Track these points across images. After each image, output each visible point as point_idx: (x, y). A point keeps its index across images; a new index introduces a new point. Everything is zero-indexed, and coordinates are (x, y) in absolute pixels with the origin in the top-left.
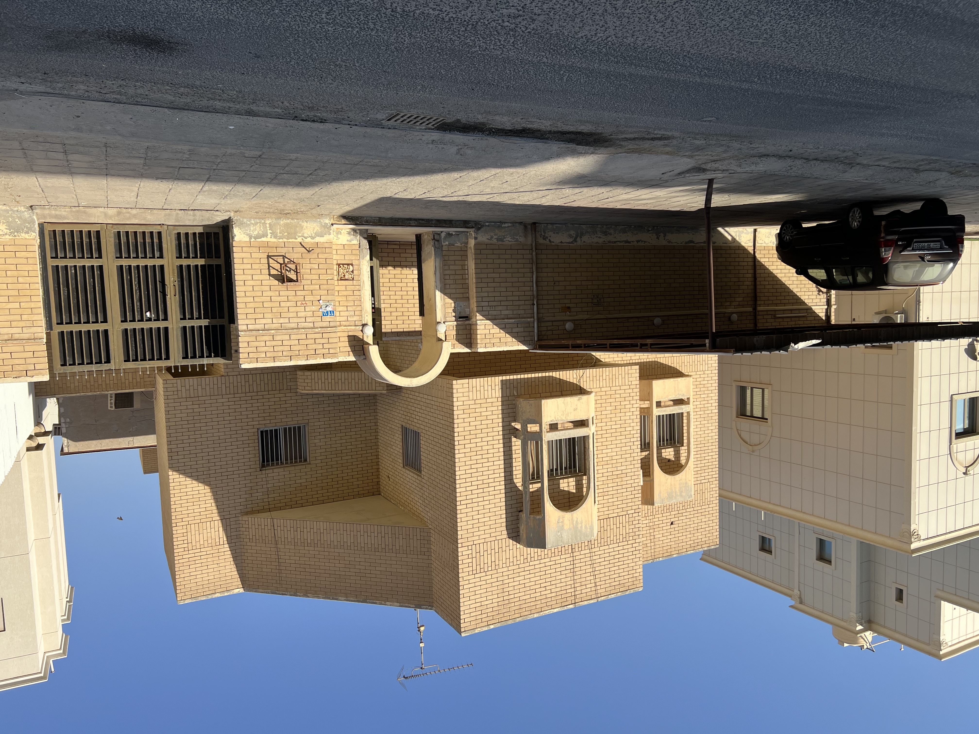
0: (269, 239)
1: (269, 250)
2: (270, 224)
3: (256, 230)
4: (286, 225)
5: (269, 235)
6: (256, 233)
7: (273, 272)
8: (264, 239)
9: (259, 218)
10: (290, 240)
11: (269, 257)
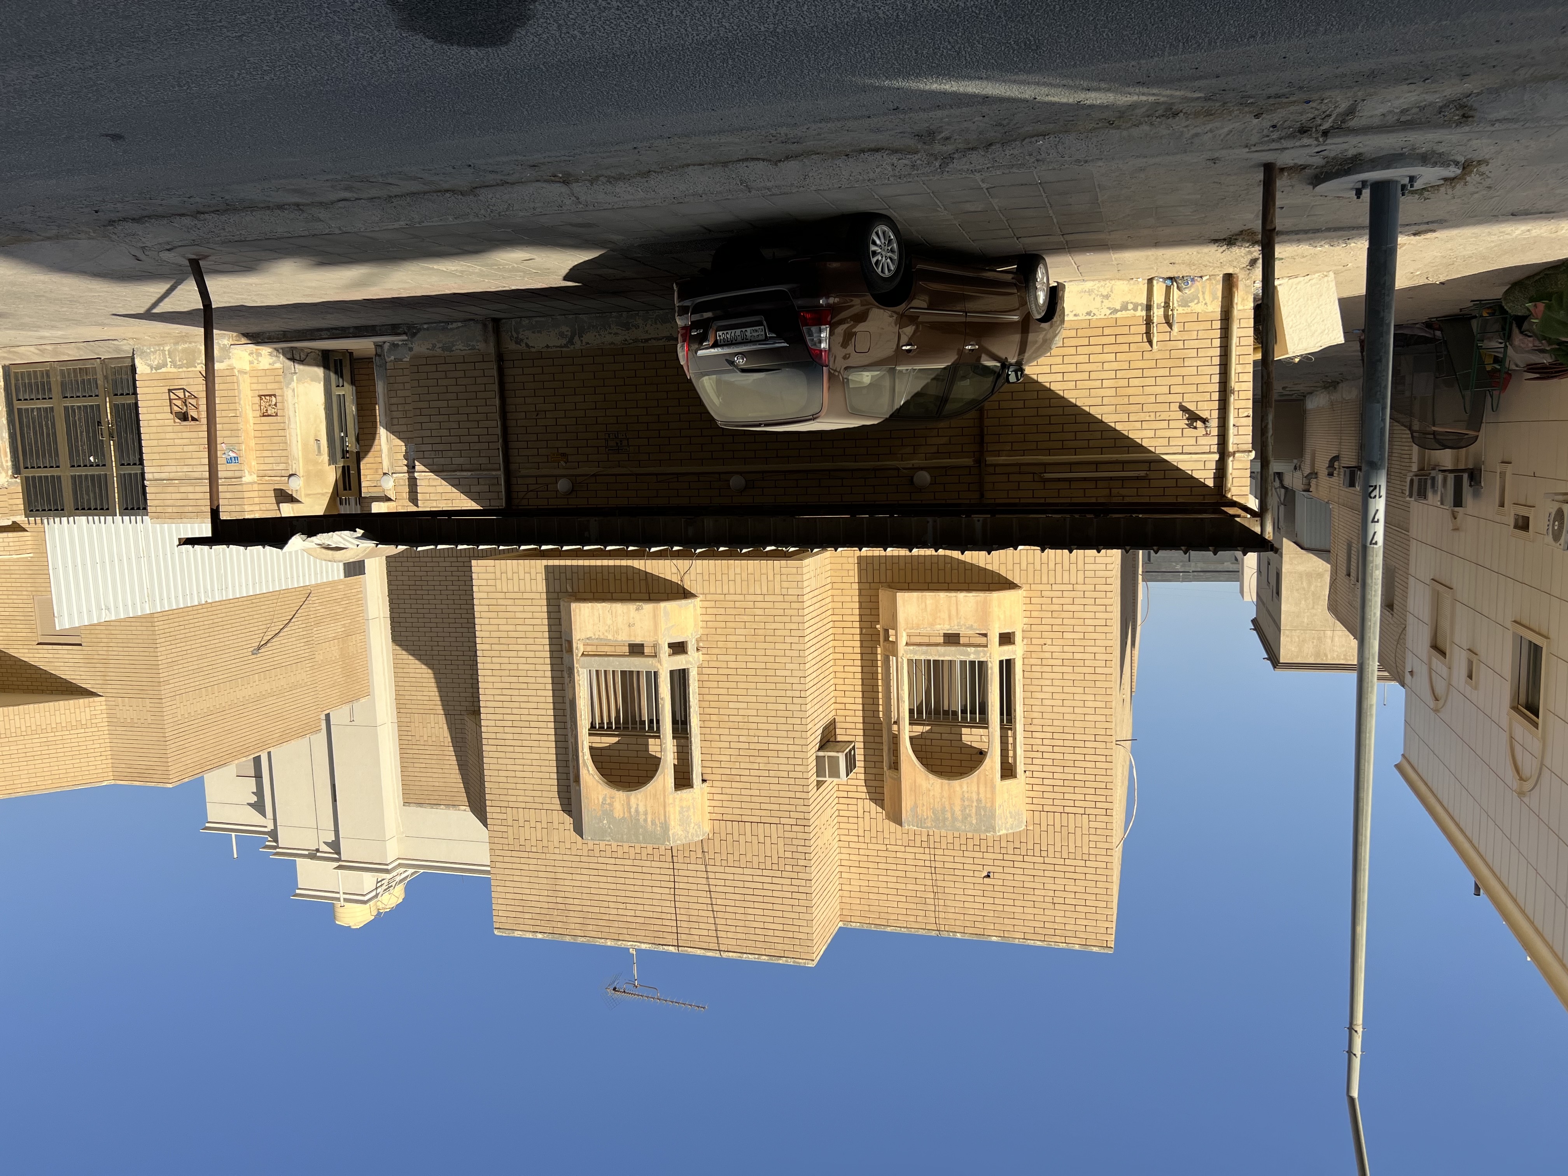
0: (169, 369)
1: (169, 382)
2: (169, 351)
3: (156, 360)
4: (184, 350)
5: (169, 364)
6: (156, 363)
7: (176, 409)
8: (164, 370)
9: (159, 345)
10: (190, 369)
11: (170, 391)
